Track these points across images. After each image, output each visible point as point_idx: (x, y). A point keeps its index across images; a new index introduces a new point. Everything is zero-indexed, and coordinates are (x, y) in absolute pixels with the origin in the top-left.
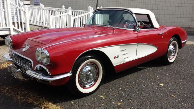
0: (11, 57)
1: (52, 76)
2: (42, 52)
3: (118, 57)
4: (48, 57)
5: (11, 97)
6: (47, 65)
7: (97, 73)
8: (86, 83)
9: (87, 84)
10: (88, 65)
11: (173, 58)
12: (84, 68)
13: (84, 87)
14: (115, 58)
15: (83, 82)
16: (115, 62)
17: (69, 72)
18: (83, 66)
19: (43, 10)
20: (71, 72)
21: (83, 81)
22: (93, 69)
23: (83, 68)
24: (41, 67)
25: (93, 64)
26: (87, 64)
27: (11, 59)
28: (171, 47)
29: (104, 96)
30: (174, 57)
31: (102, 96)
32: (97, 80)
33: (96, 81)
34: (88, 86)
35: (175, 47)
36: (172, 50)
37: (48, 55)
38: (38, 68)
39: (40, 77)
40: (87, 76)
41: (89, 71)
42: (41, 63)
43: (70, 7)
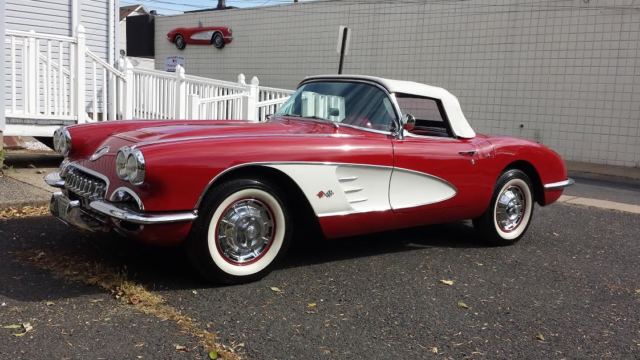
0: (63, 178)
1: (147, 213)
2: (131, 155)
3: (330, 194)
4: (141, 167)
5: (48, 270)
6: (140, 187)
7: (270, 228)
8: (237, 249)
9: (239, 254)
10: (246, 203)
11: (514, 229)
12: (233, 209)
13: (231, 260)
14: (321, 195)
15: (229, 247)
16: (322, 208)
17: (190, 211)
18: (233, 203)
19: (182, 81)
20: (195, 212)
21: (229, 243)
22: (259, 216)
23: (229, 209)
24: (126, 194)
25: (260, 203)
26: (244, 200)
27: (63, 183)
28: (507, 197)
29: (280, 288)
30: (517, 227)
31: (274, 289)
32: (270, 246)
33: (265, 248)
34: (241, 259)
35: (521, 196)
36: (512, 204)
37: (143, 162)
38: (121, 195)
39: (120, 214)
40: (240, 233)
41: (248, 219)
42: (127, 183)
43: (255, 79)
